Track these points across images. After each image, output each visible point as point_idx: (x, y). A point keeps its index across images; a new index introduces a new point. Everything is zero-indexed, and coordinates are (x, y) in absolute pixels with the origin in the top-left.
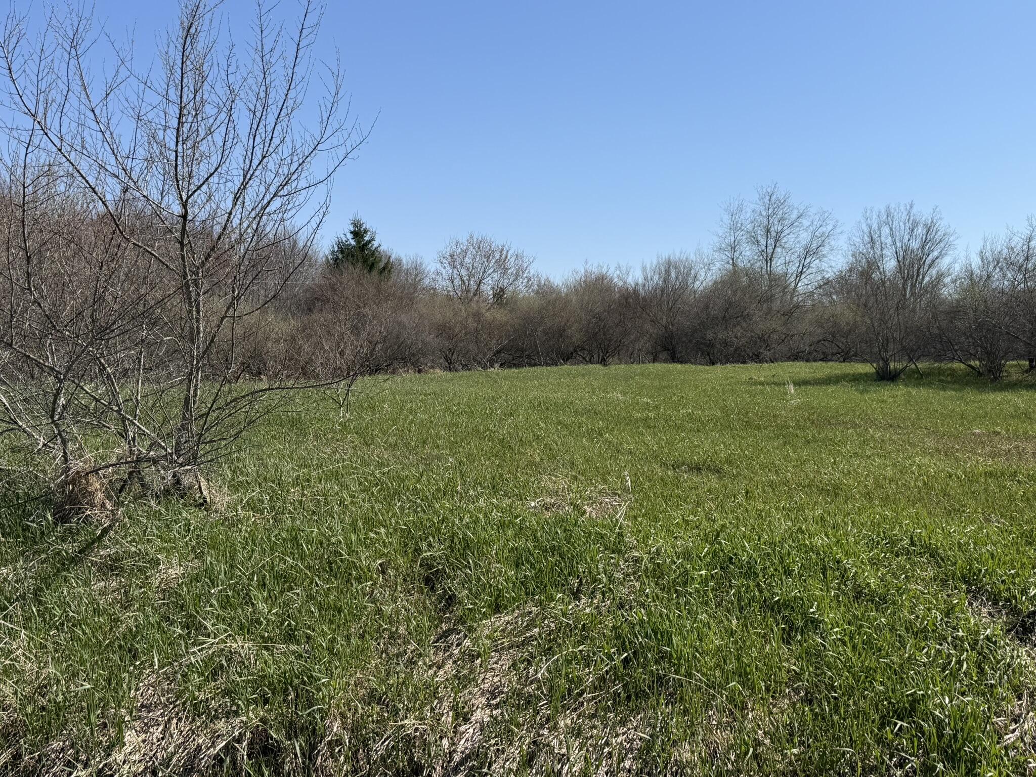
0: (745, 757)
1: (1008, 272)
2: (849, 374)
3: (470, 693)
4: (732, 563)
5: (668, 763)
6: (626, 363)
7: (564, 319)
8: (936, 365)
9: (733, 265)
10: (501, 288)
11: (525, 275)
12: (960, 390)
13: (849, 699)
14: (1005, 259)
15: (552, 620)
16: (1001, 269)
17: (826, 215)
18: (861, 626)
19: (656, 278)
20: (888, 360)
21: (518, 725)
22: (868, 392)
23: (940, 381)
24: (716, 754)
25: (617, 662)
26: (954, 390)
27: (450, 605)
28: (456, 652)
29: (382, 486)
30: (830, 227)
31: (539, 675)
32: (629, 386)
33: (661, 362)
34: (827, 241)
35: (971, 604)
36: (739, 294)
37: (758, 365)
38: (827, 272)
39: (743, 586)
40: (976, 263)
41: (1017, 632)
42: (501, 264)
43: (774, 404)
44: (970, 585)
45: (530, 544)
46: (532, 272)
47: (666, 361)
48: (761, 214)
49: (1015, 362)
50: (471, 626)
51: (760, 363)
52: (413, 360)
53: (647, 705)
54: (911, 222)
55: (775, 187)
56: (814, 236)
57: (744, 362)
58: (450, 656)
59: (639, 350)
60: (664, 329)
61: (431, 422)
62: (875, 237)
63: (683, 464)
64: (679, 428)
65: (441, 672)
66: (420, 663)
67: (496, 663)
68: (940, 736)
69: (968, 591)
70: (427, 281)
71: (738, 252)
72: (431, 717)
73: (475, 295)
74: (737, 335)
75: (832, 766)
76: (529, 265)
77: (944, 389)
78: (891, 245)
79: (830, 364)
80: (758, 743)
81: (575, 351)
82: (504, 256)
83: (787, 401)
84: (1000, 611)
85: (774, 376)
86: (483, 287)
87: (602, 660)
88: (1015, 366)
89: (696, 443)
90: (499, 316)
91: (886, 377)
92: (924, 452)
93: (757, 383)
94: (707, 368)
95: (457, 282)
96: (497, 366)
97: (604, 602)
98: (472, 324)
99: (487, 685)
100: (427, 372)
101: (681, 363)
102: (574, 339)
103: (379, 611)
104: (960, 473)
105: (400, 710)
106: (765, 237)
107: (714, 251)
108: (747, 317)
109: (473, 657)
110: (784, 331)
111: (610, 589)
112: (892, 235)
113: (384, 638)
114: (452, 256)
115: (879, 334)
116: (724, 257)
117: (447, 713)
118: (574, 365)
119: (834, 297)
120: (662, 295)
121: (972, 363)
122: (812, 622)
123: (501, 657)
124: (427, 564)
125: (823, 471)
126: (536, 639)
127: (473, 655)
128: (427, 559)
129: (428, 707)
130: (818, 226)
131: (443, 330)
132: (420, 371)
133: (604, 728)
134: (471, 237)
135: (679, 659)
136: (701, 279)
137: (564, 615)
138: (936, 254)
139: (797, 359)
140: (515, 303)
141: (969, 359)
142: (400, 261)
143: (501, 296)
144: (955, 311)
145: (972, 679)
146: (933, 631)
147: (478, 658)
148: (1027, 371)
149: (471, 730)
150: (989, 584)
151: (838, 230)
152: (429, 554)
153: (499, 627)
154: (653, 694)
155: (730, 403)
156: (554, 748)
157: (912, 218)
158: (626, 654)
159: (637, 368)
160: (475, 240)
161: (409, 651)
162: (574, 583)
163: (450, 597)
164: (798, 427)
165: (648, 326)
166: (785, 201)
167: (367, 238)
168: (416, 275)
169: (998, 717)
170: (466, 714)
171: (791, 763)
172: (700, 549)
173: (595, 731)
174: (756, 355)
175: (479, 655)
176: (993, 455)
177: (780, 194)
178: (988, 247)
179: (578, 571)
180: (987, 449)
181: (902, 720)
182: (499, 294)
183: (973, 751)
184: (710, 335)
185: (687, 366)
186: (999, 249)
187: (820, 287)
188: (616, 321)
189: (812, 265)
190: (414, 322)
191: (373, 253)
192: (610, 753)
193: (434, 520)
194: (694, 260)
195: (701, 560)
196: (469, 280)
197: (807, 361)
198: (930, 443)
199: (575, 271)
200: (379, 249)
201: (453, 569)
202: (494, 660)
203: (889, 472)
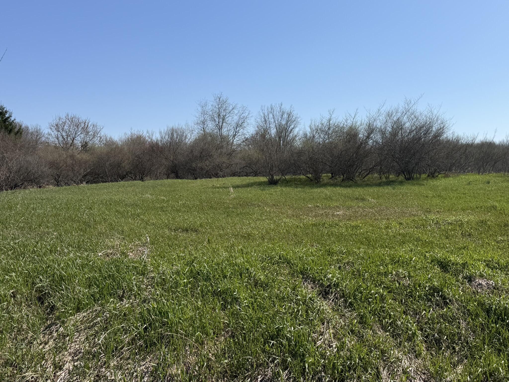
0: (202, 368)
1: (321, 135)
2: (257, 182)
3: (63, 355)
4: (199, 275)
5: (166, 376)
6: (154, 179)
7: (120, 158)
8: (293, 177)
9: (204, 131)
10: (85, 142)
11: (98, 136)
12: (304, 188)
13: (250, 334)
14: (320, 129)
15: (108, 312)
16: (319, 133)
17: (245, 108)
18: (257, 298)
19: (167, 137)
20: (273, 175)
21: (89, 368)
22: (264, 190)
23: (295, 184)
24: (189, 368)
25: (141, 329)
26: (301, 188)
27: (52, 311)
28: (55, 335)
29: (14, 250)
30: (247, 114)
31: (100, 342)
32: (154, 191)
33: (171, 179)
34: (246, 120)
35: (304, 284)
36: (207, 145)
37: (216, 179)
38: (246, 135)
39: (204, 285)
40: (308, 130)
41: (323, 295)
42: (85, 130)
43: (224, 197)
44: (304, 275)
45: (97, 275)
46: (102, 134)
47: (173, 178)
48: (215, 107)
49: (326, 175)
50: (63, 321)
51: (218, 178)
52: (36, 181)
53: (156, 349)
54: (281, 112)
55: (221, 94)
56: (240, 118)
57: (210, 178)
58: (52, 338)
59: (160, 173)
60: (172, 163)
61: (45, 214)
62: (267, 118)
63: (180, 228)
64: (179, 211)
65: (47, 346)
66: (35, 343)
67: (78, 338)
68: (289, 346)
69: (303, 278)
70: (43, 139)
71: (206, 125)
72: (41, 370)
73: (71, 146)
74: (206, 164)
75: (243, 366)
76: (100, 130)
77: (297, 188)
78: (273, 123)
79: (249, 177)
80: (209, 359)
81: (127, 174)
82: (86, 126)
83: (230, 196)
84: (316, 286)
85: (224, 184)
86: (75, 142)
87: (133, 330)
88: (326, 176)
89: (186, 218)
90: (85, 156)
91: (273, 183)
92: (288, 216)
93: (216, 188)
94: (193, 181)
95: (61, 139)
96: (84, 183)
97: (136, 300)
98: (69, 161)
99: (72, 350)
100: (44, 187)
101: (181, 179)
102: (126, 168)
103: (12, 318)
104: (301, 225)
105: (23, 369)
106: (218, 118)
107: (195, 124)
108: (211, 156)
109: (64, 337)
110: (228, 163)
111: (139, 294)
112: (274, 118)
113: (15, 332)
114: (57, 125)
115: (269, 163)
116: (199, 127)
117: (50, 367)
118: (127, 181)
119: (250, 146)
120: (170, 145)
121: (308, 176)
122: (235, 299)
123: (80, 335)
124: (40, 290)
125: (244, 227)
126: (99, 323)
127: (65, 335)
128: (40, 288)
129: (39, 365)
130: (242, 113)
131: (53, 165)
132: (40, 187)
133: (134, 363)
134: (68, 115)
135: (171, 324)
136: (189, 138)
137: (115, 309)
138: (292, 126)
139: (234, 176)
140: (94, 150)
141: (307, 174)
142: (27, 128)
143: (86, 146)
144: (300, 153)
145: (303, 318)
146: (287, 297)
147: (68, 336)
148: (331, 178)
149: (63, 374)
150: (311, 274)
151: (250, 115)
152: (40, 285)
153: (79, 319)
154: (159, 343)
155: (203, 197)
156: (108, 377)
157: (282, 110)
158: (146, 325)
159: (159, 182)
160: (70, 117)
161: (29, 337)
162: (120, 293)
163: (52, 307)
164: (234, 208)
165: (164, 161)
166: (226, 101)
167: (7, 116)
168: (37, 136)
169: (314, 334)
170: (61, 366)
171: (224, 368)
172: (184, 269)
173: (130, 366)
174: (216, 174)
175: (68, 335)
176: (315, 216)
177: (224, 98)
178: (313, 124)
179: (122, 287)
180: (314, 213)
181: (273, 341)
182: (85, 145)
183: (303, 351)
184: (194, 165)
185: (184, 180)
186: (317, 124)
187: (244, 142)
188: (148, 159)
189: (239, 131)
190: (36, 161)
191: (11, 124)
192: (136, 375)
193: (43, 266)
194: (185, 128)
195: (184, 275)
196: (67, 138)
197: (239, 176)
198: (290, 212)
199: (125, 134)
200: (15, 121)
201: (54, 291)
202: (76, 336)
203: (272, 226)
